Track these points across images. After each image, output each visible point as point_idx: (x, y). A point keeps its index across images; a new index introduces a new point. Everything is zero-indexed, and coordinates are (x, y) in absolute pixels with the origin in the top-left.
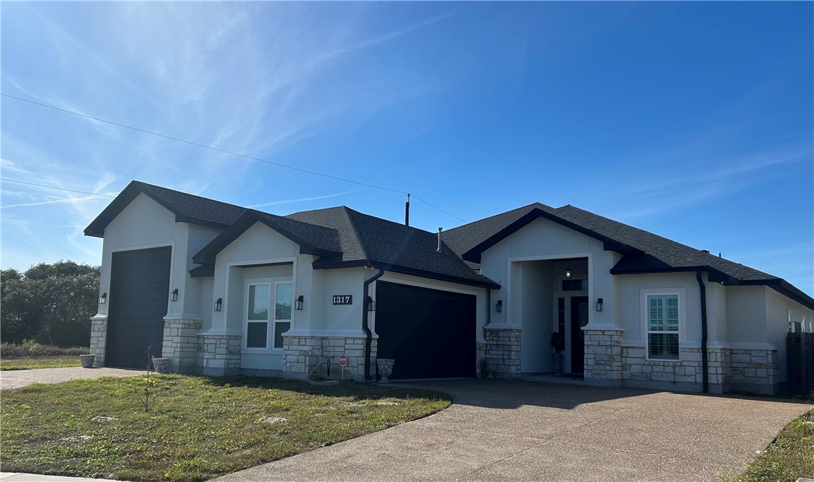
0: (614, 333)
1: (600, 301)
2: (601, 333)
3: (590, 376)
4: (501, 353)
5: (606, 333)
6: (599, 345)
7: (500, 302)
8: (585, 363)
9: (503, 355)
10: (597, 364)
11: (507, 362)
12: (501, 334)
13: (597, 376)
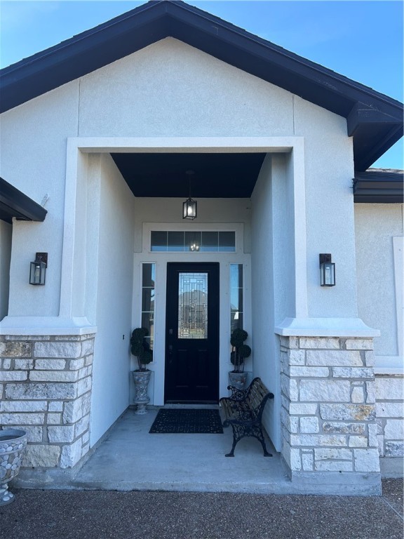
0: (368, 345)
1: (325, 260)
2: (335, 344)
3: (308, 467)
4: (39, 406)
5: (349, 344)
6: (330, 377)
7: (41, 259)
8: (293, 428)
9: (46, 413)
10: (326, 429)
11: (58, 435)
12: (40, 350)
13: (327, 466)
